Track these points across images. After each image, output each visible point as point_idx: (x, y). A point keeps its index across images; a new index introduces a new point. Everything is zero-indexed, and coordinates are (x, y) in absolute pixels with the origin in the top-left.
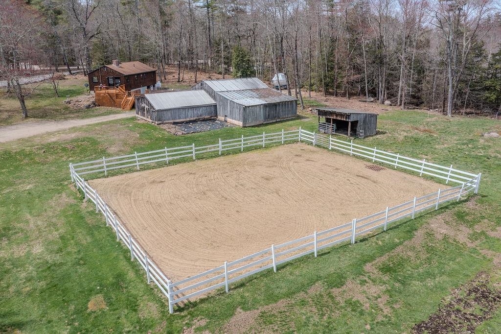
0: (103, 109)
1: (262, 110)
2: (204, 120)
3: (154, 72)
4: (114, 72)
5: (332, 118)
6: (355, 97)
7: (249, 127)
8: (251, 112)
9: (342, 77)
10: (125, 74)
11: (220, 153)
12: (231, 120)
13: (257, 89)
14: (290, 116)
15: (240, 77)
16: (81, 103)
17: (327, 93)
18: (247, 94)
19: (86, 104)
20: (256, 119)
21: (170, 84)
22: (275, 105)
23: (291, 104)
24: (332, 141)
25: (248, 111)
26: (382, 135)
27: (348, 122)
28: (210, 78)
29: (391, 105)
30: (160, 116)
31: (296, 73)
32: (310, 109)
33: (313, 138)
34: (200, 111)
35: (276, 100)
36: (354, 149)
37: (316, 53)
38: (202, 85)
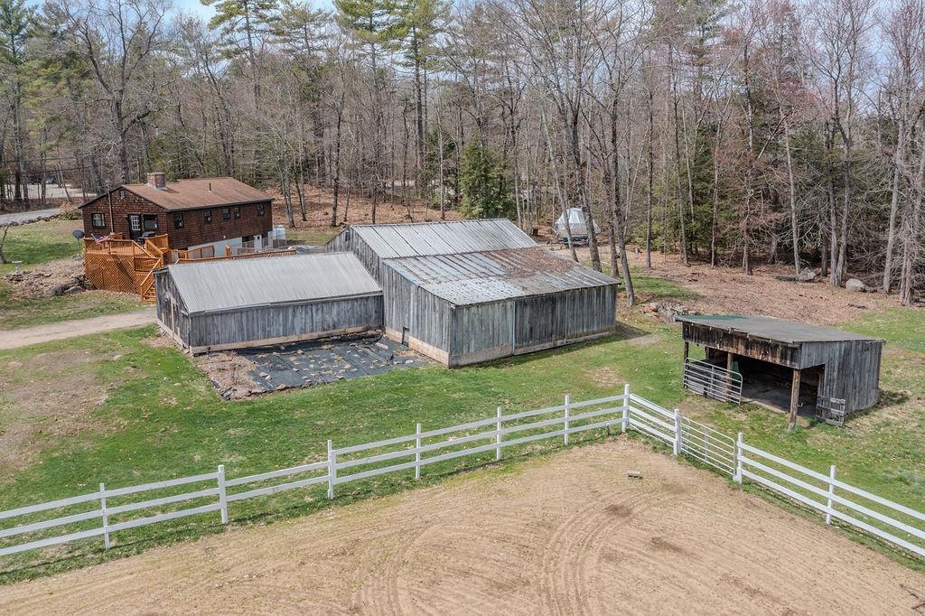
0: (93, 297)
1: (510, 315)
2: (344, 340)
3: (268, 203)
4: (141, 201)
5: (732, 350)
6: (763, 268)
7: (469, 365)
8: (476, 323)
9: (737, 220)
10: (169, 207)
11: (330, 493)
12: (419, 342)
13: (505, 252)
14: (595, 329)
15: (481, 216)
16: (49, 280)
17: (694, 257)
18: (473, 264)
19: (61, 281)
20: (492, 342)
21: (312, 231)
22: (550, 300)
23: (598, 295)
24: (745, 453)
25: (465, 319)
26: (896, 408)
27: (790, 371)
28: (409, 217)
29: (864, 291)
30: (203, 329)
31: (614, 208)
32: (653, 305)
33: (674, 429)
34: (333, 314)
35: (554, 283)
36: (839, 499)
37: (663, 160)
38: (348, 238)
